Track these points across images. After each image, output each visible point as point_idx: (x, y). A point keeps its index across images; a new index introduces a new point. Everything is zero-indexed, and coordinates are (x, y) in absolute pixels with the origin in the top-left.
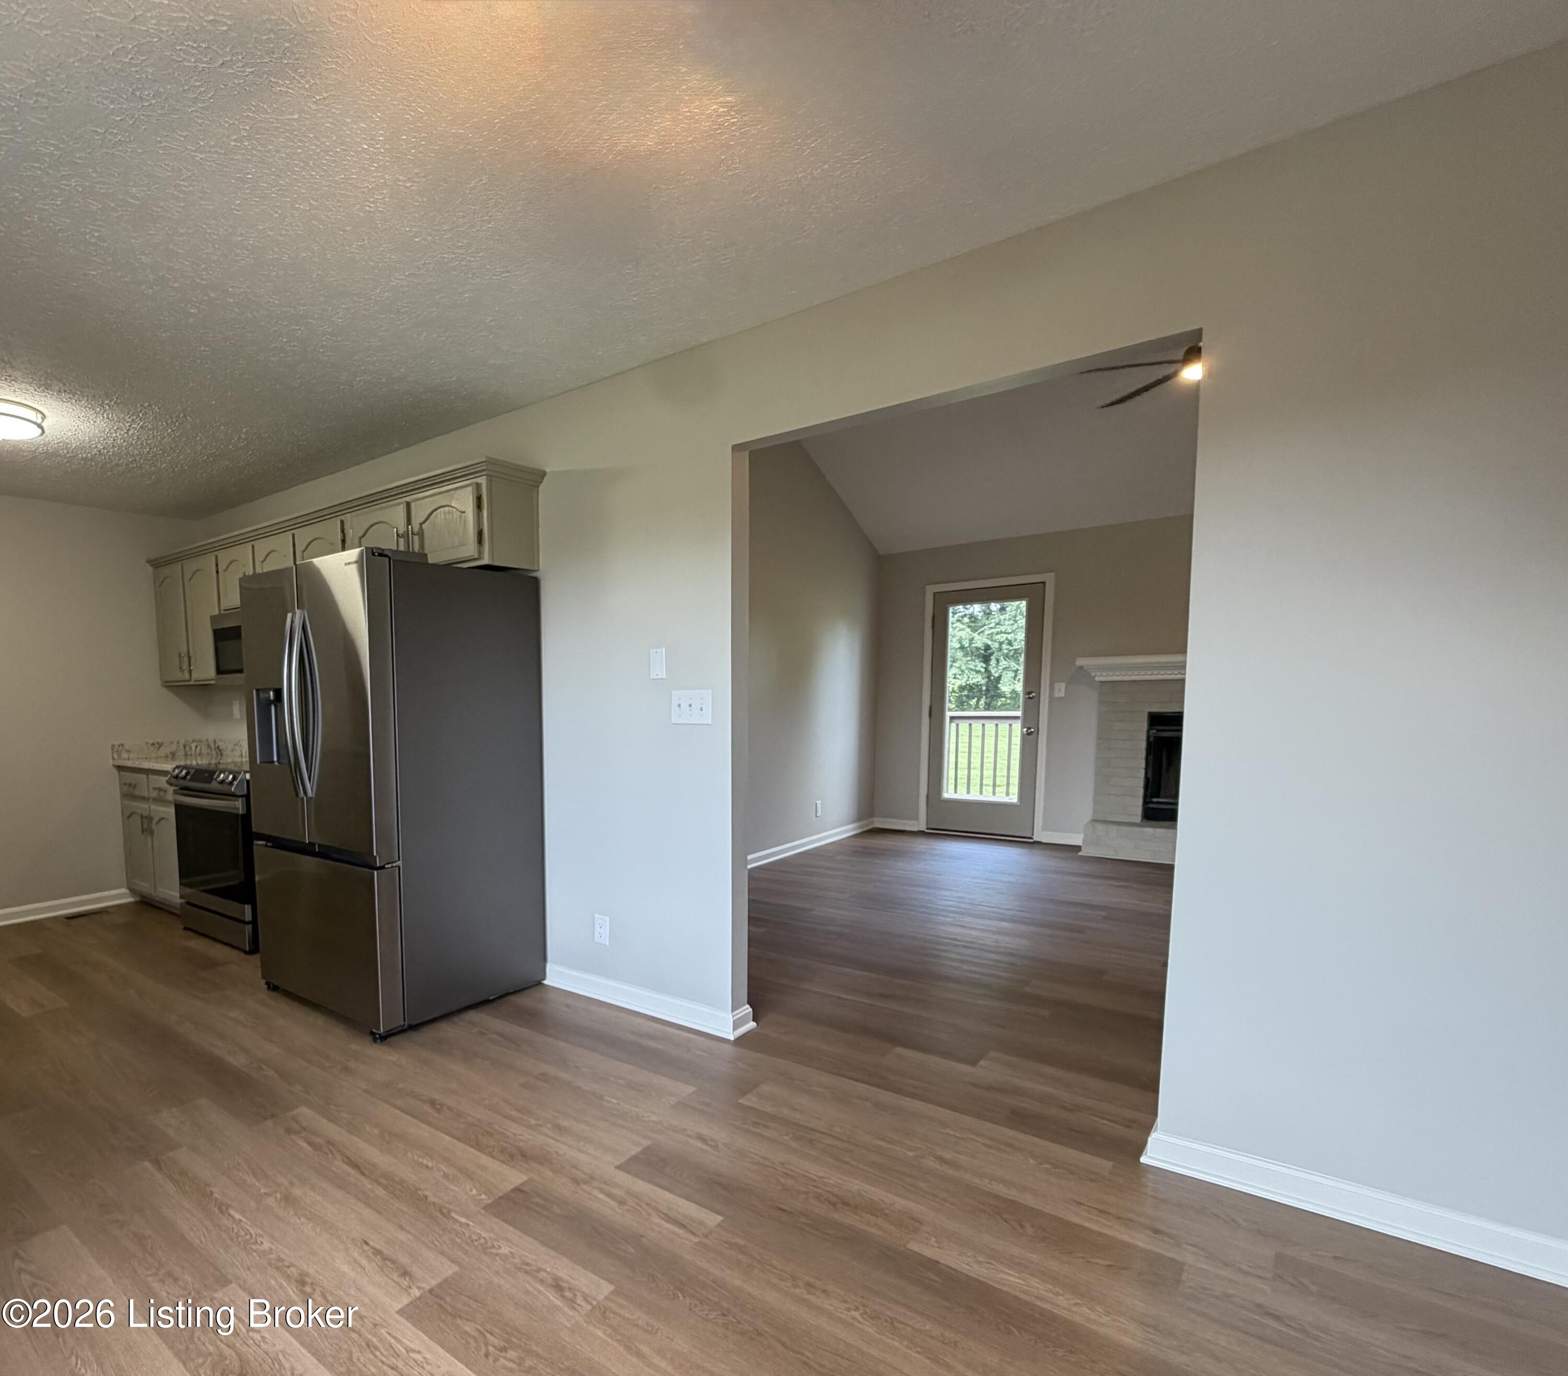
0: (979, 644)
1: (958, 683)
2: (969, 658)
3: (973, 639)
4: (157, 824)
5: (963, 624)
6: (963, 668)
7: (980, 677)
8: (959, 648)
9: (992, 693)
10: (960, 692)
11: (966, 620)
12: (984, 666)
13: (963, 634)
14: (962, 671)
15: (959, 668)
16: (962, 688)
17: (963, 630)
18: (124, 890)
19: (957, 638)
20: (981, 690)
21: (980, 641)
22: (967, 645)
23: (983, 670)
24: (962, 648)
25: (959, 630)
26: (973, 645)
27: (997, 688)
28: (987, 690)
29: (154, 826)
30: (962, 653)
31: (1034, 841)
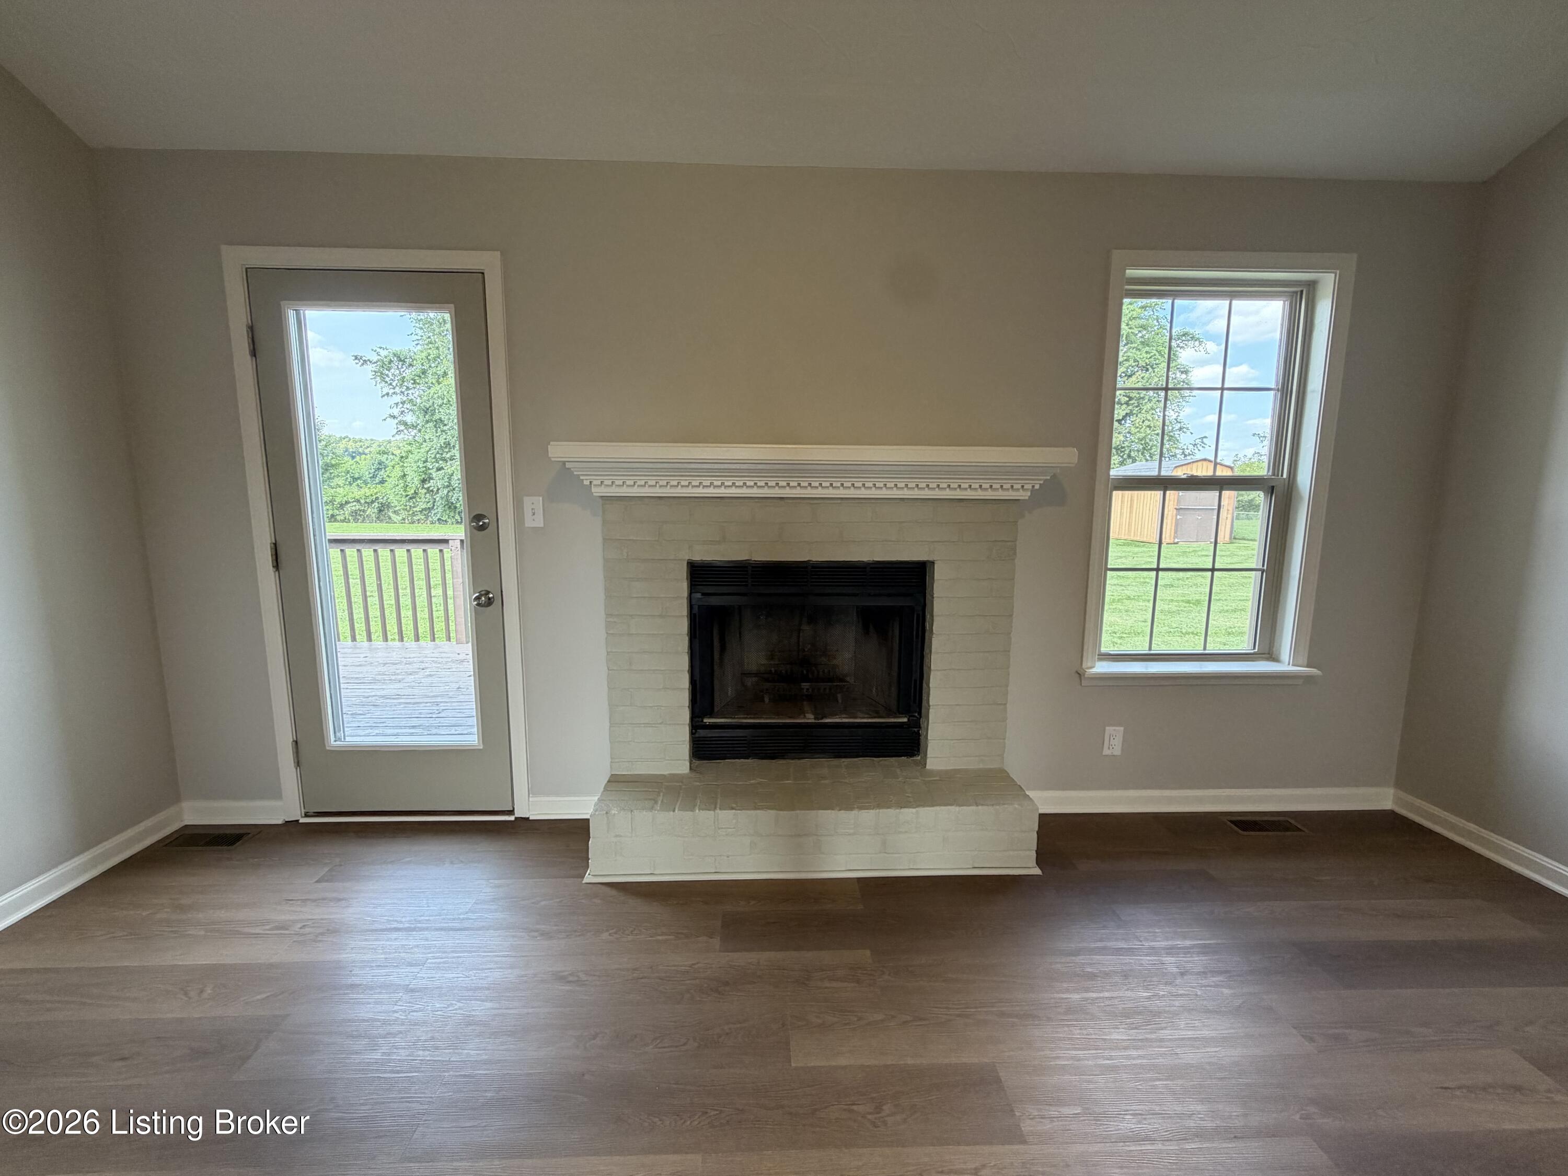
31: (516, 818)
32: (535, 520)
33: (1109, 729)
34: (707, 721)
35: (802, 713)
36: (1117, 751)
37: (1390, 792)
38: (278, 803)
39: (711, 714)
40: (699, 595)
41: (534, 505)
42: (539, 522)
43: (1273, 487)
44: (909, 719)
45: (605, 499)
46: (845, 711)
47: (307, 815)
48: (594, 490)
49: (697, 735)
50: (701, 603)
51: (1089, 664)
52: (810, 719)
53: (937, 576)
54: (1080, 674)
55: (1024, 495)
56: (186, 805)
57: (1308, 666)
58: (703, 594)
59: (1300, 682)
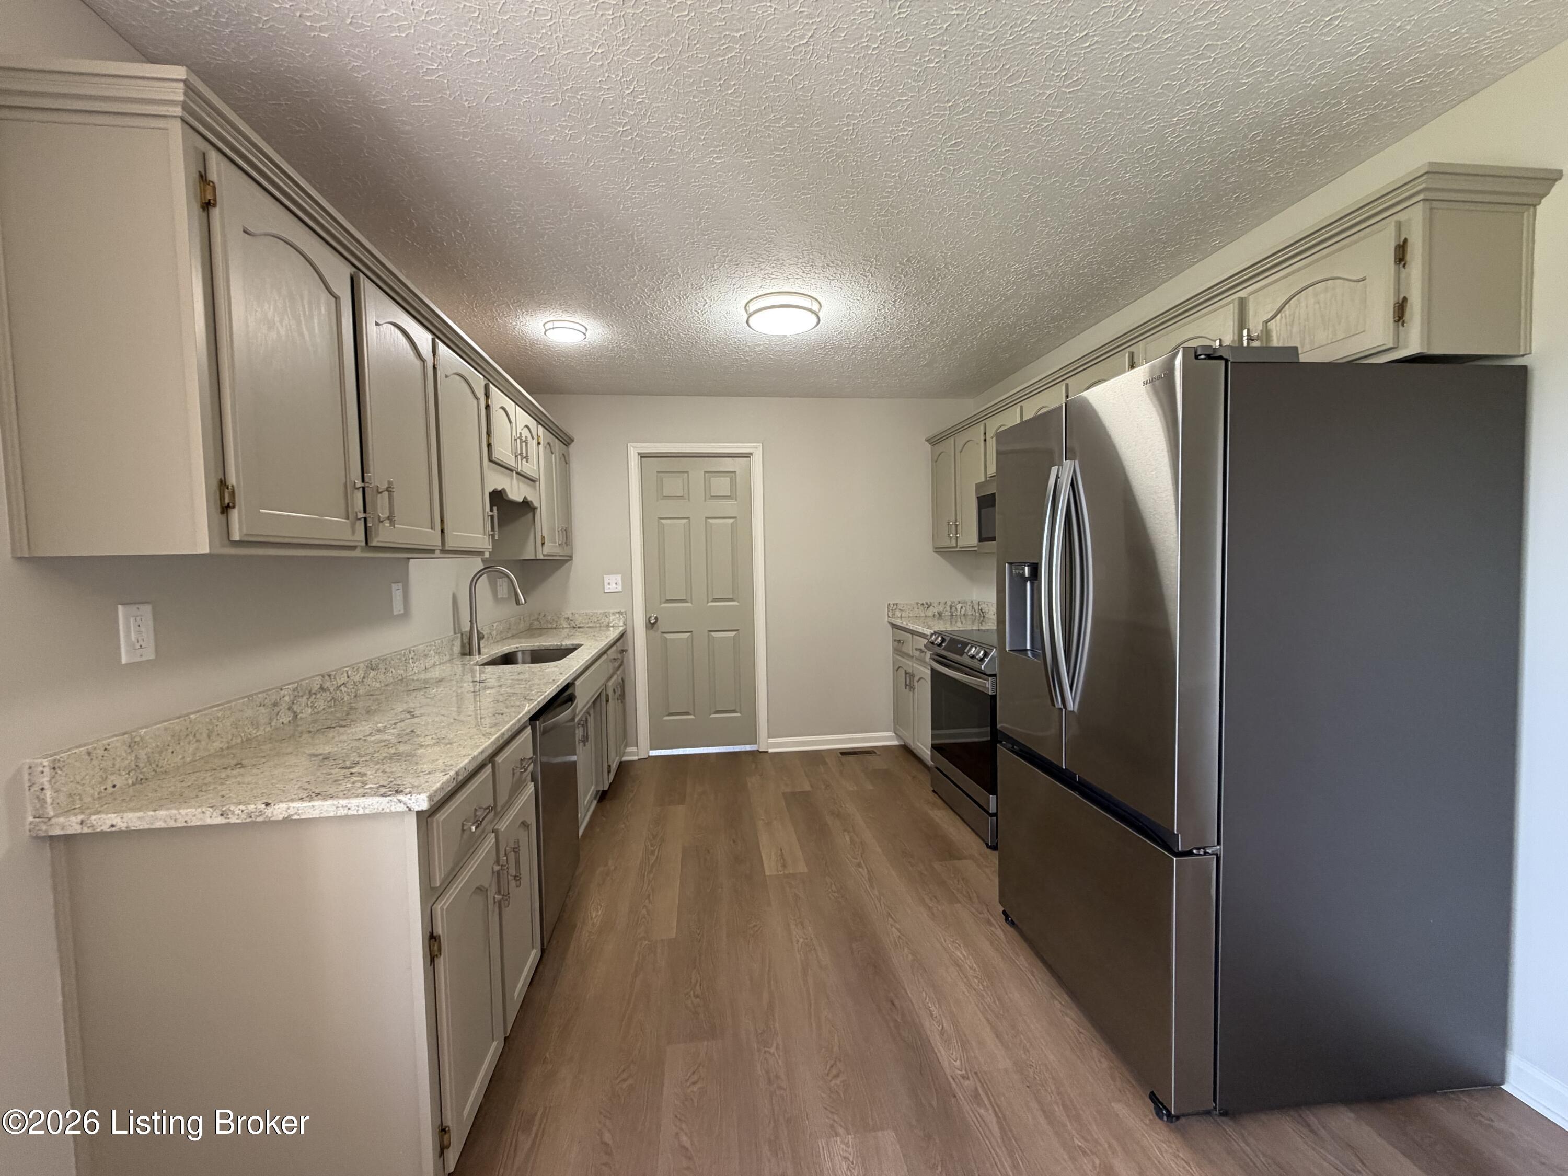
4: (918, 681)
18: (891, 734)
29: (916, 684)
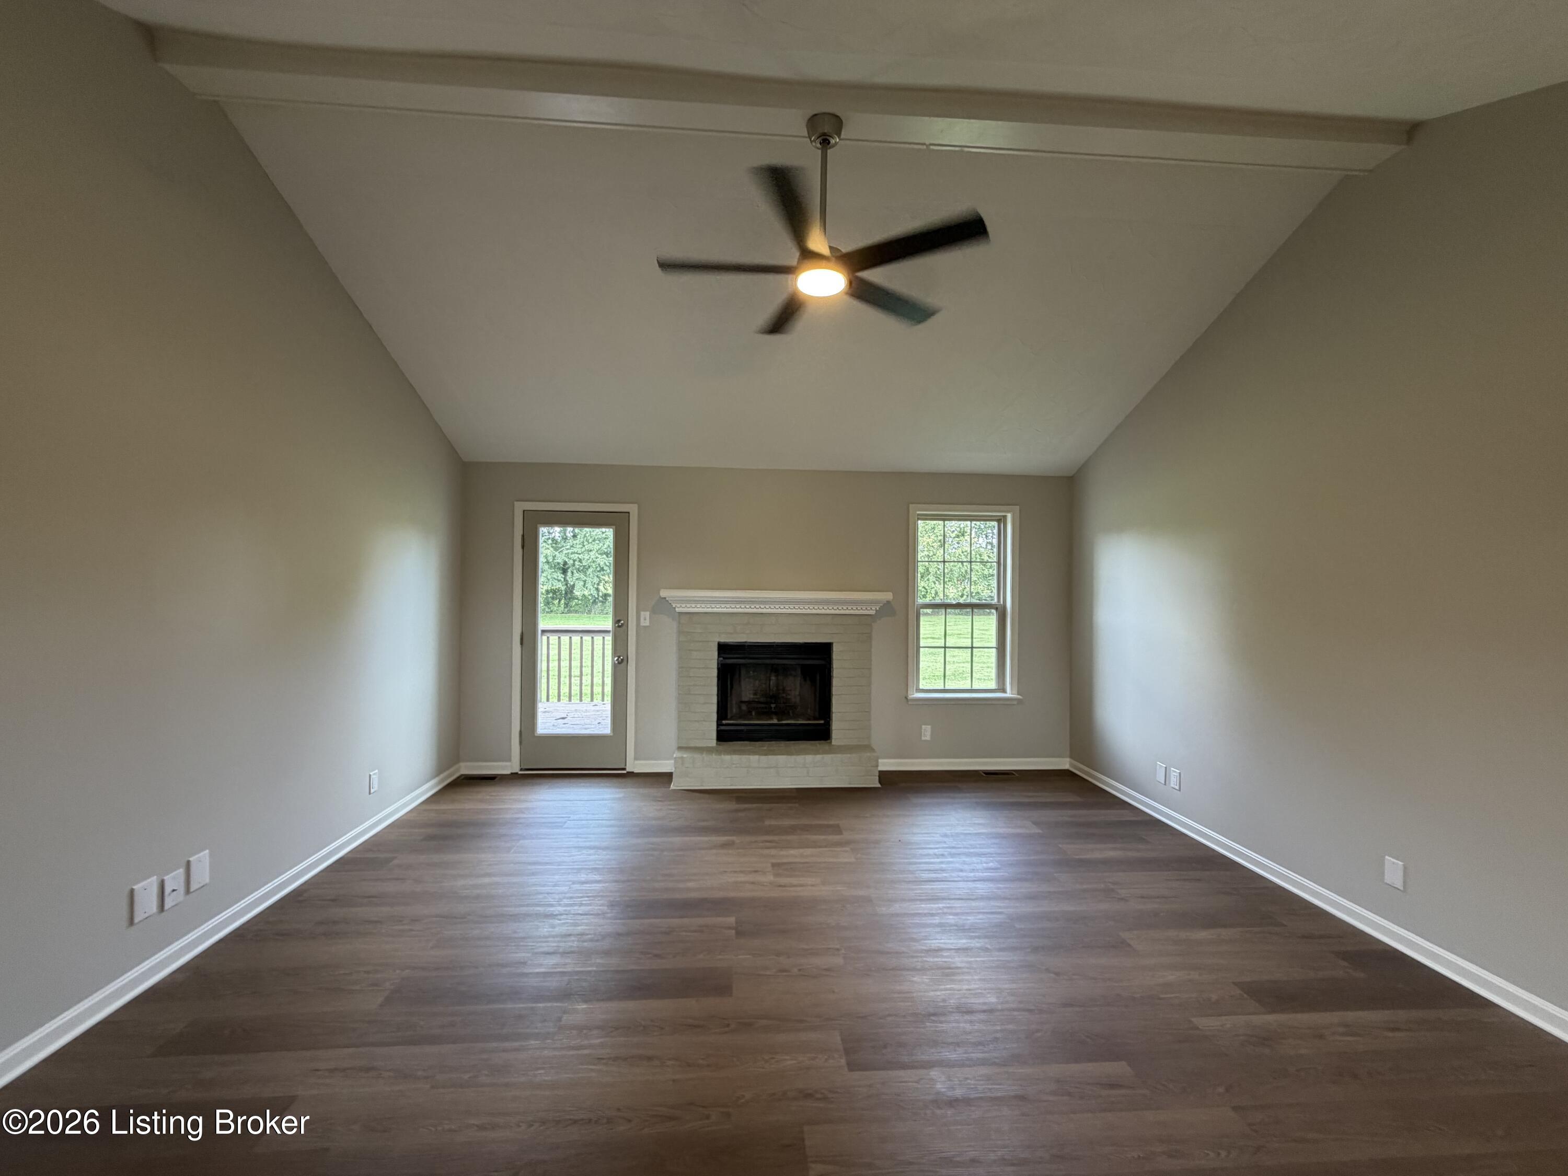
0: (560, 561)
1: (545, 588)
2: (553, 570)
3: (555, 556)
5: (548, 545)
6: (549, 577)
7: (560, 583)
8: (546, 562)
9: (569, 596)
10: (547, 594)
11: (550, 541)
12: (563, 576)
13: (548, 552)
14: (548, 580)
15: (546, 577)
16: (548, 592)
17: (548, 549)
19: (544, 555)
20: (561, 594)
21: (560, 559)
22: (551, 560)
23: (563, 580)
24: (548, 562)
25: (546, 549)
26: (555, 561)
27: (572, 592)
28: (566, 593)
30: (548, 566)
31: (627, 772)
32: (645, 622)
33: (923, 727)
34: (724, 722)
35: (771, 719)
36: (928, 738)
37: (1068, 759)
38: (508, 764)
39: (726, 719)
40: (721, 659)
41: (646, 615)
42: (647, 623)
43: (997, 608)
44: (825, 722)
45: (680, 613)
46: (795, 717)
47: (521, 770)
48: (677, 609)
49: (719, 729)
50: (722, 662)
51: (912, 693)
52: (775, 721)
53: (834, 649)
54: (906, 698)
55: (873, 612)
56: (462, 764)
57: (1018, 695)
58: (724, 658)
59: (1015, 703)
